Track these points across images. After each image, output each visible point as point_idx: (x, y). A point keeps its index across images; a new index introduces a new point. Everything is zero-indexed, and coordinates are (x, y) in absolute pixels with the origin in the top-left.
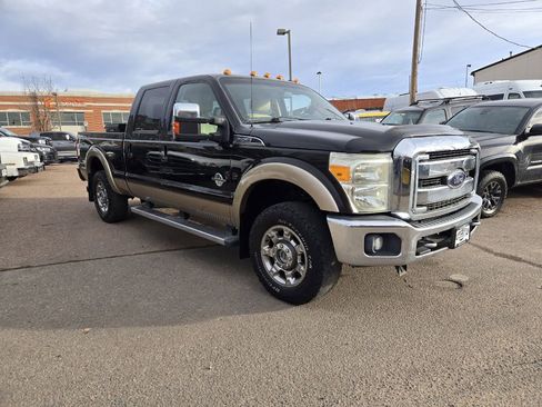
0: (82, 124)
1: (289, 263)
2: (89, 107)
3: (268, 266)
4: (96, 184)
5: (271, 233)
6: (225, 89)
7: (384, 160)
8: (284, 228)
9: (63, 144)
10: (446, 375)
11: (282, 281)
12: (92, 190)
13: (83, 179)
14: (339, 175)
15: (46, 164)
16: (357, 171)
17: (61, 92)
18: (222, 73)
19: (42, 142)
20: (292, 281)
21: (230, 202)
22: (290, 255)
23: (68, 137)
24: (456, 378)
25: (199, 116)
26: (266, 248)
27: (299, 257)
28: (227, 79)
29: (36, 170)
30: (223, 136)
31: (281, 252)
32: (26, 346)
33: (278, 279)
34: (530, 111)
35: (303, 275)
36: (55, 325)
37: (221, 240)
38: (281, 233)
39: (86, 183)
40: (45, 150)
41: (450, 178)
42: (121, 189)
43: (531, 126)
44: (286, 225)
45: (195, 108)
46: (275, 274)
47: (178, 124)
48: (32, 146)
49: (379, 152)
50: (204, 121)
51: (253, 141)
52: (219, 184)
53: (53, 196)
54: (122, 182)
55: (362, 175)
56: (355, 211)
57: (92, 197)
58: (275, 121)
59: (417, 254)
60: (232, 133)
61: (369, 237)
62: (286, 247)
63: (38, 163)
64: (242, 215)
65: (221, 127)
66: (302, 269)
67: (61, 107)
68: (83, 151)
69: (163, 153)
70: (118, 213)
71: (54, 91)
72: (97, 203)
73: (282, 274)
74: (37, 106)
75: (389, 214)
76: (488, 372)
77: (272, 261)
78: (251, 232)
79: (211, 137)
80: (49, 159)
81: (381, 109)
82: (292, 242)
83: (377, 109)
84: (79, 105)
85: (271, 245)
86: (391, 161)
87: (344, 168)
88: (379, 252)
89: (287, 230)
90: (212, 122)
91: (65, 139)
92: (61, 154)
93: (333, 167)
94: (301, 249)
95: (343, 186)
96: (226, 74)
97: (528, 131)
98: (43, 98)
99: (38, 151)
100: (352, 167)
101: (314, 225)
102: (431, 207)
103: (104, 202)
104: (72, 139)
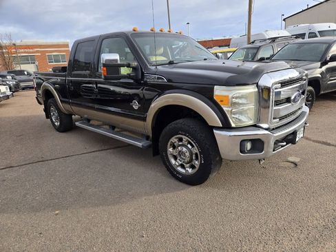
0: (34, 63)
1: (187, 159)
2: (37, 52)
3: (173, 161)
4: (50, 107)
5: (174, 140)
6: (135, 41)
7: (251, 90)
8: (183, 137)
9: (23, 77)
10: (299, 231)
11: (183, 171)
12: (47, 111)
13: (41, 104)
14: (222, 101)
15: (14, 92)
16: (233, 98)
17: (18, 42)
18: (131, 30)
19: (9, 77)
20: (190, 170)
21: (144, 119)
22: (188, 154)
23: (26, 73)
24: (306, 233)
25: (119, 62)
26: (171, 150)
27: (194, 155)
28: (136, 34)
29: (8, 97)
30: (137, 75)
31: (182, 152)
32: (17, 227)
33: (180, 169)
34: (329, 45)
35: (197, 167)
36: (35, 210)
37: (139, 144)
38: (181, 140)
39: (43, 107)
40: (12, 83)
41: (292, 98)
42: (67, 110)
43: (330, 55)
44: (184, 135)
45: (116, 57)
46: (178, 166)
47: (105, 69)
48: (3, 81)
49: (248, 85)
50: (123, 66)
51: (158, 78)
52: (136, 107)
53: (22, 115)
54: (68, 106)
55: (237, 101)
56: (233, 125)
57: (48, 116)
58: (171, 63)
59: (274, 151)
60: (143, 73)
61: (243, 143)
62: (184, 149)
63: (9, 93)
64: (153, 128)
65: (135, 69)
66: (197, 163)
67: (19, 53)
68: (39, 85)
69: (95, 86)
70: (67, 126)
71: (14, 42)
72: (51, 120)
73: (182, 166)
74: (3, 53)
75: (255, 126)
76: (326, 227)
77: (175, 158)
78: (160, 139)
79: (128, 76)
80: (15, 89)
81: (228, 46)
82: (189, 146)
83: (226, 46)
84: (31, 50)
85: (174, 147)
86: (256, 90)
87: (225, 96)
88: (250, 151)
89: (185, 138)
90: (128, 66)
91: (24, 74)
92: (22, 84)
93: (217, 96)
94: (196, 150)
95: (224, 109)
96: (134, 30)
97: (328, 59)
98: (6, 47)
99: (7, 84)
100: (230, 96)
101: (204, 135)
102: (281, 118)
103: (56, 119)
104: (29, 74)
